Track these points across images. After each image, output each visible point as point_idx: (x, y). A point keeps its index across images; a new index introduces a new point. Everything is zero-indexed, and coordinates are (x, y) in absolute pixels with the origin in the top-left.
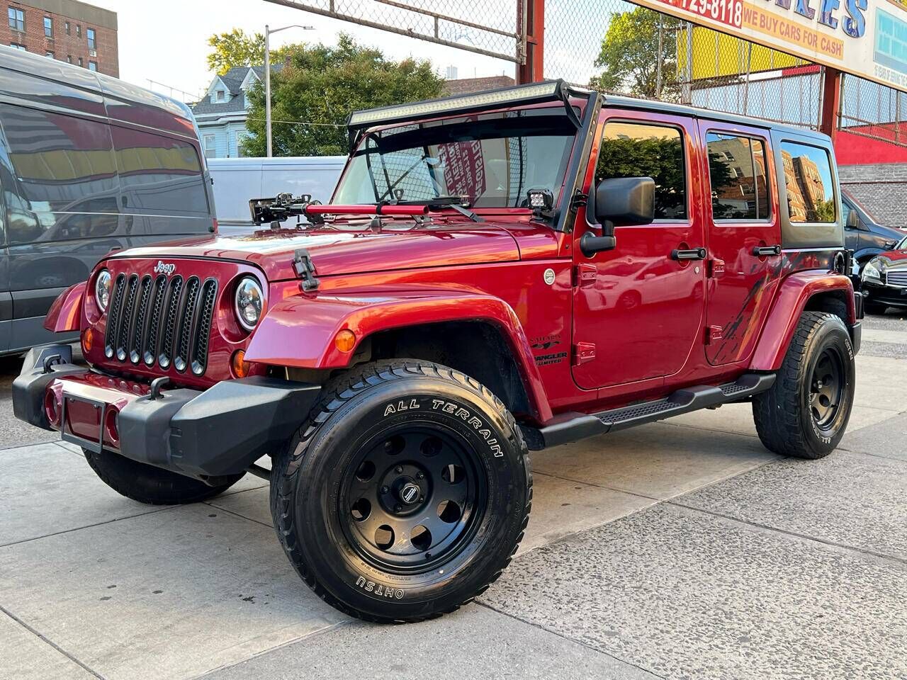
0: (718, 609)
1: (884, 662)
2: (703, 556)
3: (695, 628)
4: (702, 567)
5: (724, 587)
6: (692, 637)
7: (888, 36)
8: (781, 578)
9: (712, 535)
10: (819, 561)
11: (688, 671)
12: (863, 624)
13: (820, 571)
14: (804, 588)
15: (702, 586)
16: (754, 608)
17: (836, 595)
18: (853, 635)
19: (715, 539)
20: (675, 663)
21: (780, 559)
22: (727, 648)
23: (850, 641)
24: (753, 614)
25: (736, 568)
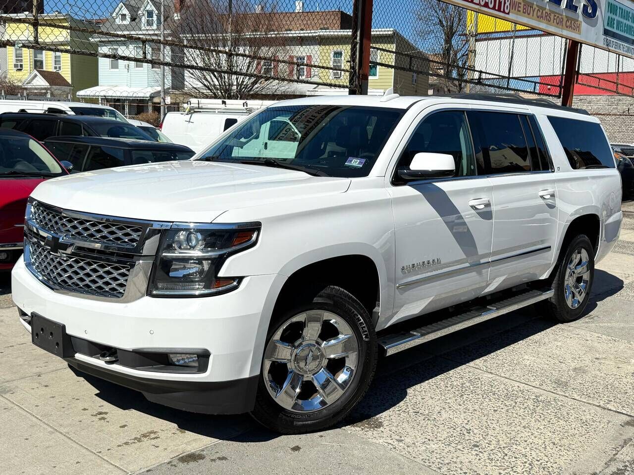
0: (463, 427)
1: (552, 461)
2: (457, 393)
3: (448, 438)
4: (456, 400)
5: (467, 414)
6: (446, 444)
7: (614, 17)
8: (502, 408)
9: (464, 379)
10: (526, 398)
11: (442, 464)
12: (545, 438)
13: (526, 405)
14: (515, 415)
15: (454, 412)
16: (484, 427)
17: (533, 420)
18: (538, 444)
19: (465, 382)
20: (435, 459)
21: (503, 396)
22: (466, 451)
23: (536, 448)
24: (483, 431)
25: (476, 401)
